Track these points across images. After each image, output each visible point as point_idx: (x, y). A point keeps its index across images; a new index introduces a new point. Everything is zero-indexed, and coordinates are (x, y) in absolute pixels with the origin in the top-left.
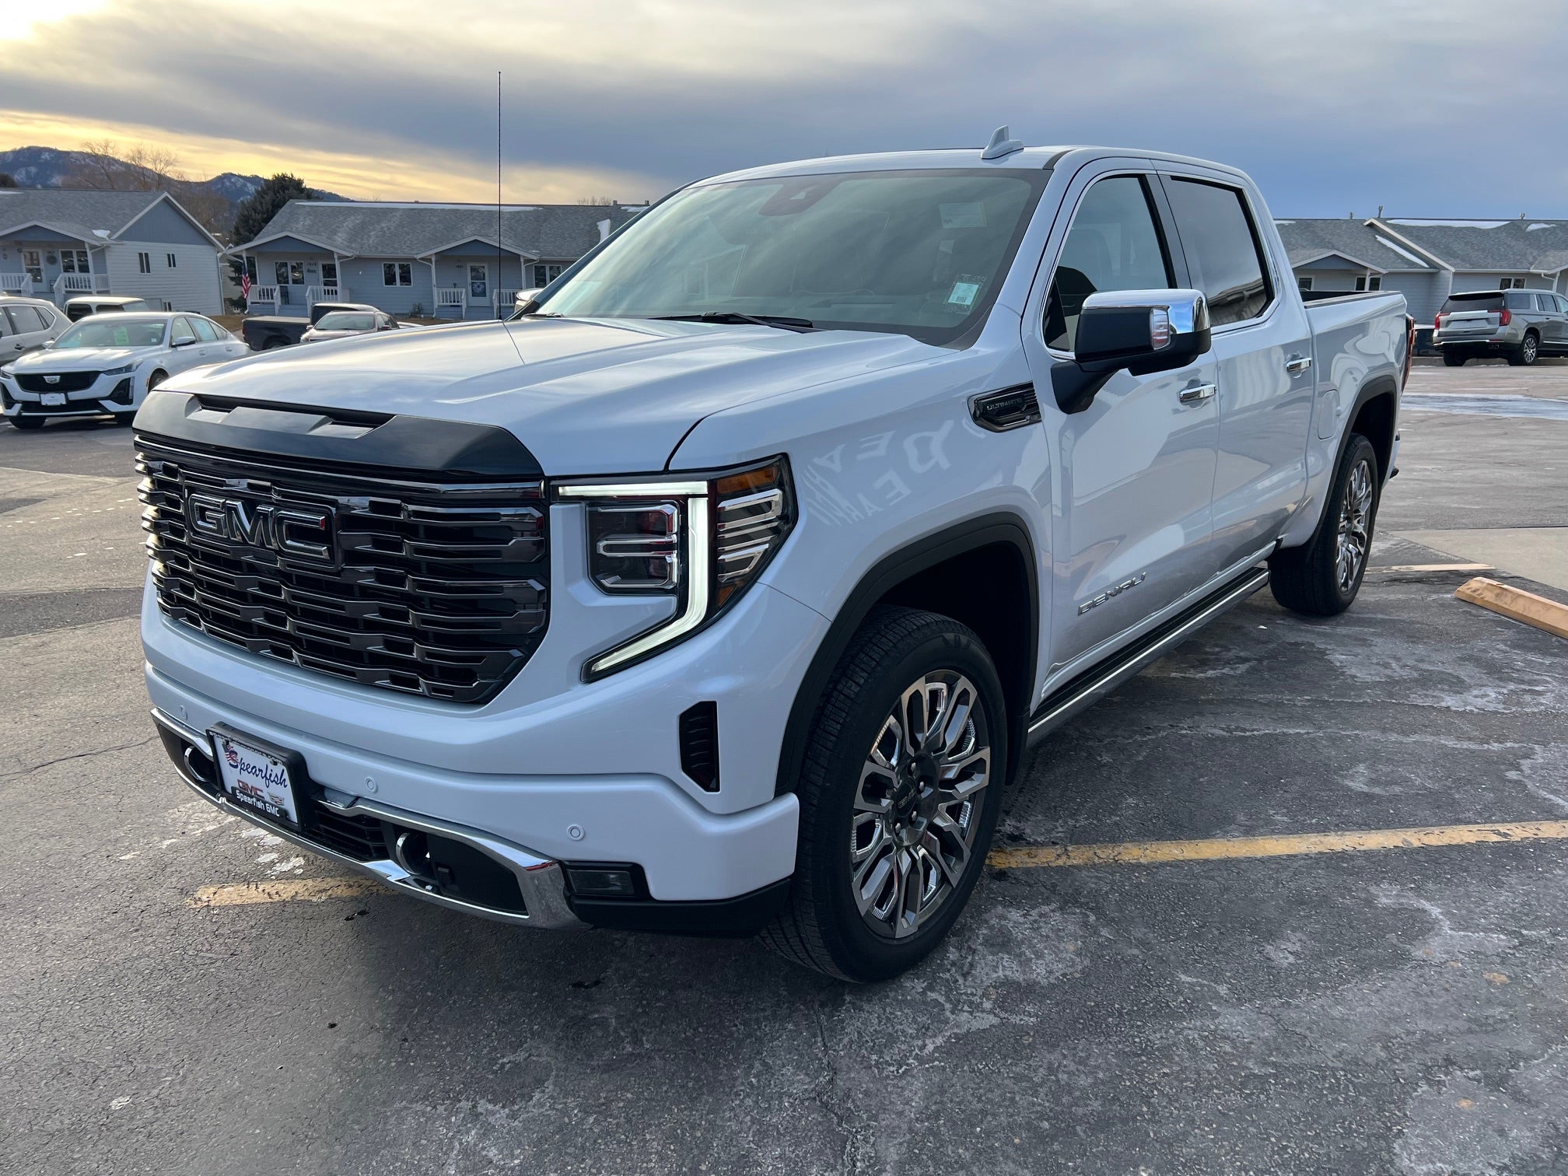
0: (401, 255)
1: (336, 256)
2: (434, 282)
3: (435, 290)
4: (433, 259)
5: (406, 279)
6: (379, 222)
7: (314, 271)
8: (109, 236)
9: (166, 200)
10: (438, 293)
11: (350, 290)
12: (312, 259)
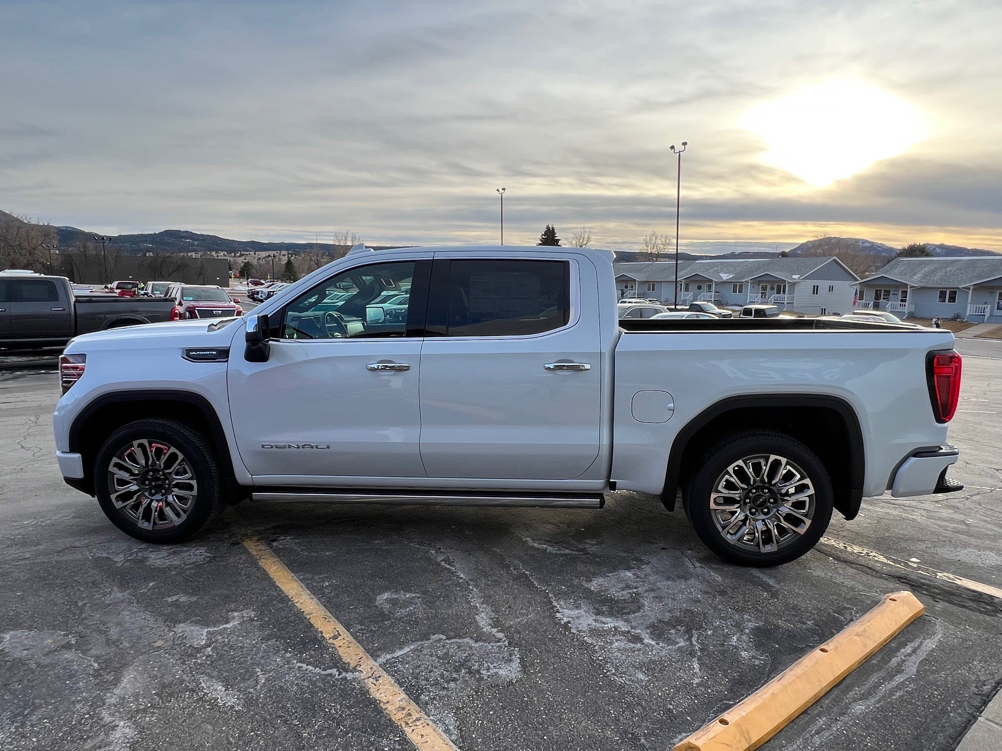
0: (951, 285)
1: (909, 287)
2: (969, 301)
3: (969, 306)
4: (971, 288)
5: (952, 299)
6: (946, 267)
7: (897, 294)
8: (799, 278)
9: (835, 260)
10: (971, 307)
11: (916, 304)
12: (896, 288)
